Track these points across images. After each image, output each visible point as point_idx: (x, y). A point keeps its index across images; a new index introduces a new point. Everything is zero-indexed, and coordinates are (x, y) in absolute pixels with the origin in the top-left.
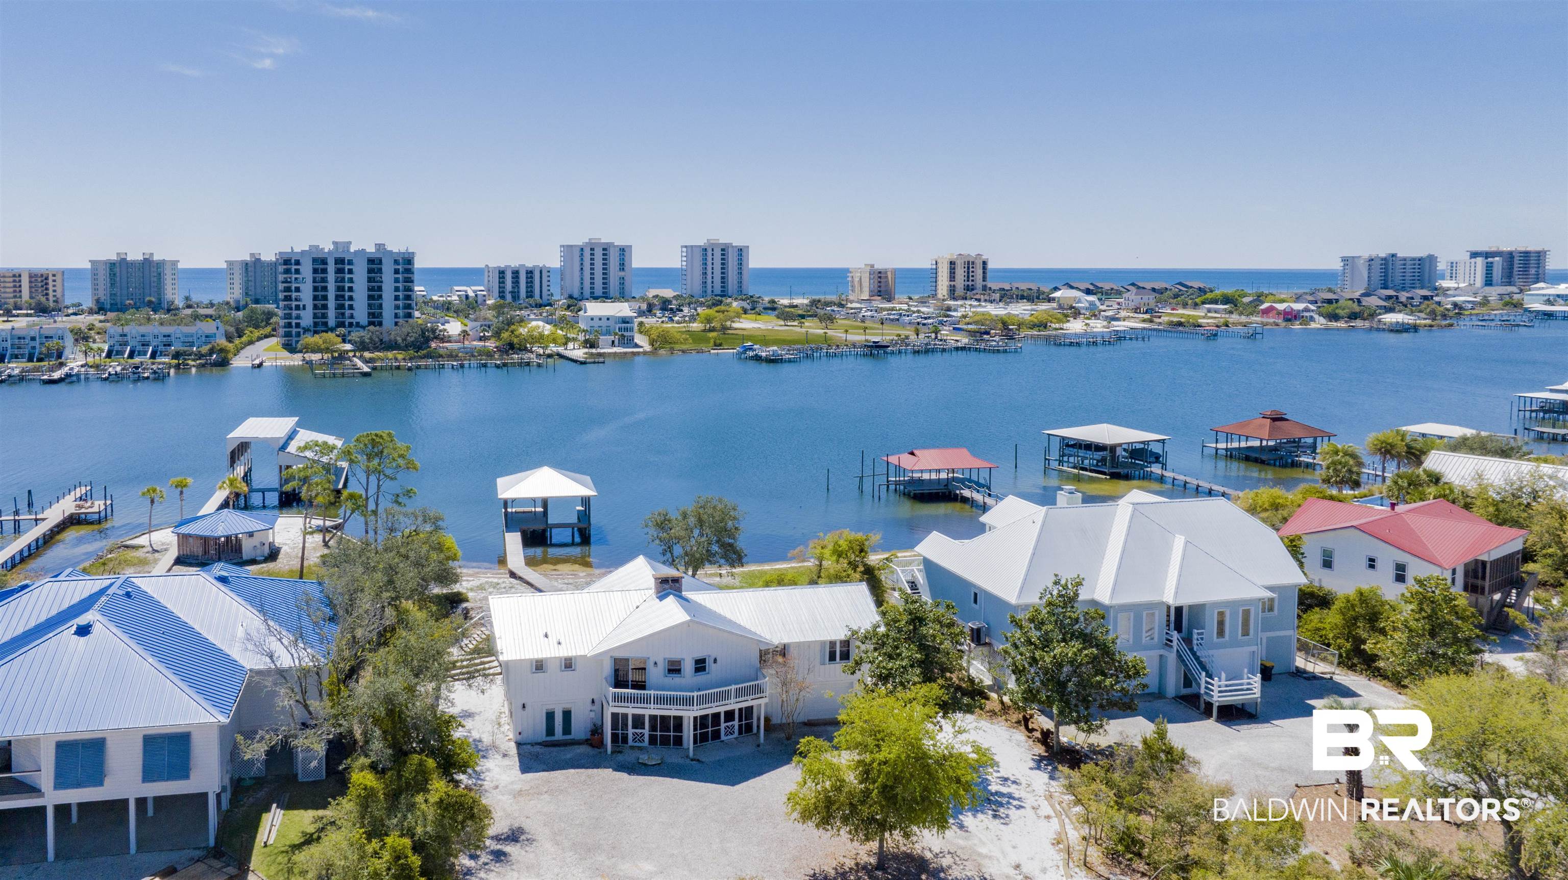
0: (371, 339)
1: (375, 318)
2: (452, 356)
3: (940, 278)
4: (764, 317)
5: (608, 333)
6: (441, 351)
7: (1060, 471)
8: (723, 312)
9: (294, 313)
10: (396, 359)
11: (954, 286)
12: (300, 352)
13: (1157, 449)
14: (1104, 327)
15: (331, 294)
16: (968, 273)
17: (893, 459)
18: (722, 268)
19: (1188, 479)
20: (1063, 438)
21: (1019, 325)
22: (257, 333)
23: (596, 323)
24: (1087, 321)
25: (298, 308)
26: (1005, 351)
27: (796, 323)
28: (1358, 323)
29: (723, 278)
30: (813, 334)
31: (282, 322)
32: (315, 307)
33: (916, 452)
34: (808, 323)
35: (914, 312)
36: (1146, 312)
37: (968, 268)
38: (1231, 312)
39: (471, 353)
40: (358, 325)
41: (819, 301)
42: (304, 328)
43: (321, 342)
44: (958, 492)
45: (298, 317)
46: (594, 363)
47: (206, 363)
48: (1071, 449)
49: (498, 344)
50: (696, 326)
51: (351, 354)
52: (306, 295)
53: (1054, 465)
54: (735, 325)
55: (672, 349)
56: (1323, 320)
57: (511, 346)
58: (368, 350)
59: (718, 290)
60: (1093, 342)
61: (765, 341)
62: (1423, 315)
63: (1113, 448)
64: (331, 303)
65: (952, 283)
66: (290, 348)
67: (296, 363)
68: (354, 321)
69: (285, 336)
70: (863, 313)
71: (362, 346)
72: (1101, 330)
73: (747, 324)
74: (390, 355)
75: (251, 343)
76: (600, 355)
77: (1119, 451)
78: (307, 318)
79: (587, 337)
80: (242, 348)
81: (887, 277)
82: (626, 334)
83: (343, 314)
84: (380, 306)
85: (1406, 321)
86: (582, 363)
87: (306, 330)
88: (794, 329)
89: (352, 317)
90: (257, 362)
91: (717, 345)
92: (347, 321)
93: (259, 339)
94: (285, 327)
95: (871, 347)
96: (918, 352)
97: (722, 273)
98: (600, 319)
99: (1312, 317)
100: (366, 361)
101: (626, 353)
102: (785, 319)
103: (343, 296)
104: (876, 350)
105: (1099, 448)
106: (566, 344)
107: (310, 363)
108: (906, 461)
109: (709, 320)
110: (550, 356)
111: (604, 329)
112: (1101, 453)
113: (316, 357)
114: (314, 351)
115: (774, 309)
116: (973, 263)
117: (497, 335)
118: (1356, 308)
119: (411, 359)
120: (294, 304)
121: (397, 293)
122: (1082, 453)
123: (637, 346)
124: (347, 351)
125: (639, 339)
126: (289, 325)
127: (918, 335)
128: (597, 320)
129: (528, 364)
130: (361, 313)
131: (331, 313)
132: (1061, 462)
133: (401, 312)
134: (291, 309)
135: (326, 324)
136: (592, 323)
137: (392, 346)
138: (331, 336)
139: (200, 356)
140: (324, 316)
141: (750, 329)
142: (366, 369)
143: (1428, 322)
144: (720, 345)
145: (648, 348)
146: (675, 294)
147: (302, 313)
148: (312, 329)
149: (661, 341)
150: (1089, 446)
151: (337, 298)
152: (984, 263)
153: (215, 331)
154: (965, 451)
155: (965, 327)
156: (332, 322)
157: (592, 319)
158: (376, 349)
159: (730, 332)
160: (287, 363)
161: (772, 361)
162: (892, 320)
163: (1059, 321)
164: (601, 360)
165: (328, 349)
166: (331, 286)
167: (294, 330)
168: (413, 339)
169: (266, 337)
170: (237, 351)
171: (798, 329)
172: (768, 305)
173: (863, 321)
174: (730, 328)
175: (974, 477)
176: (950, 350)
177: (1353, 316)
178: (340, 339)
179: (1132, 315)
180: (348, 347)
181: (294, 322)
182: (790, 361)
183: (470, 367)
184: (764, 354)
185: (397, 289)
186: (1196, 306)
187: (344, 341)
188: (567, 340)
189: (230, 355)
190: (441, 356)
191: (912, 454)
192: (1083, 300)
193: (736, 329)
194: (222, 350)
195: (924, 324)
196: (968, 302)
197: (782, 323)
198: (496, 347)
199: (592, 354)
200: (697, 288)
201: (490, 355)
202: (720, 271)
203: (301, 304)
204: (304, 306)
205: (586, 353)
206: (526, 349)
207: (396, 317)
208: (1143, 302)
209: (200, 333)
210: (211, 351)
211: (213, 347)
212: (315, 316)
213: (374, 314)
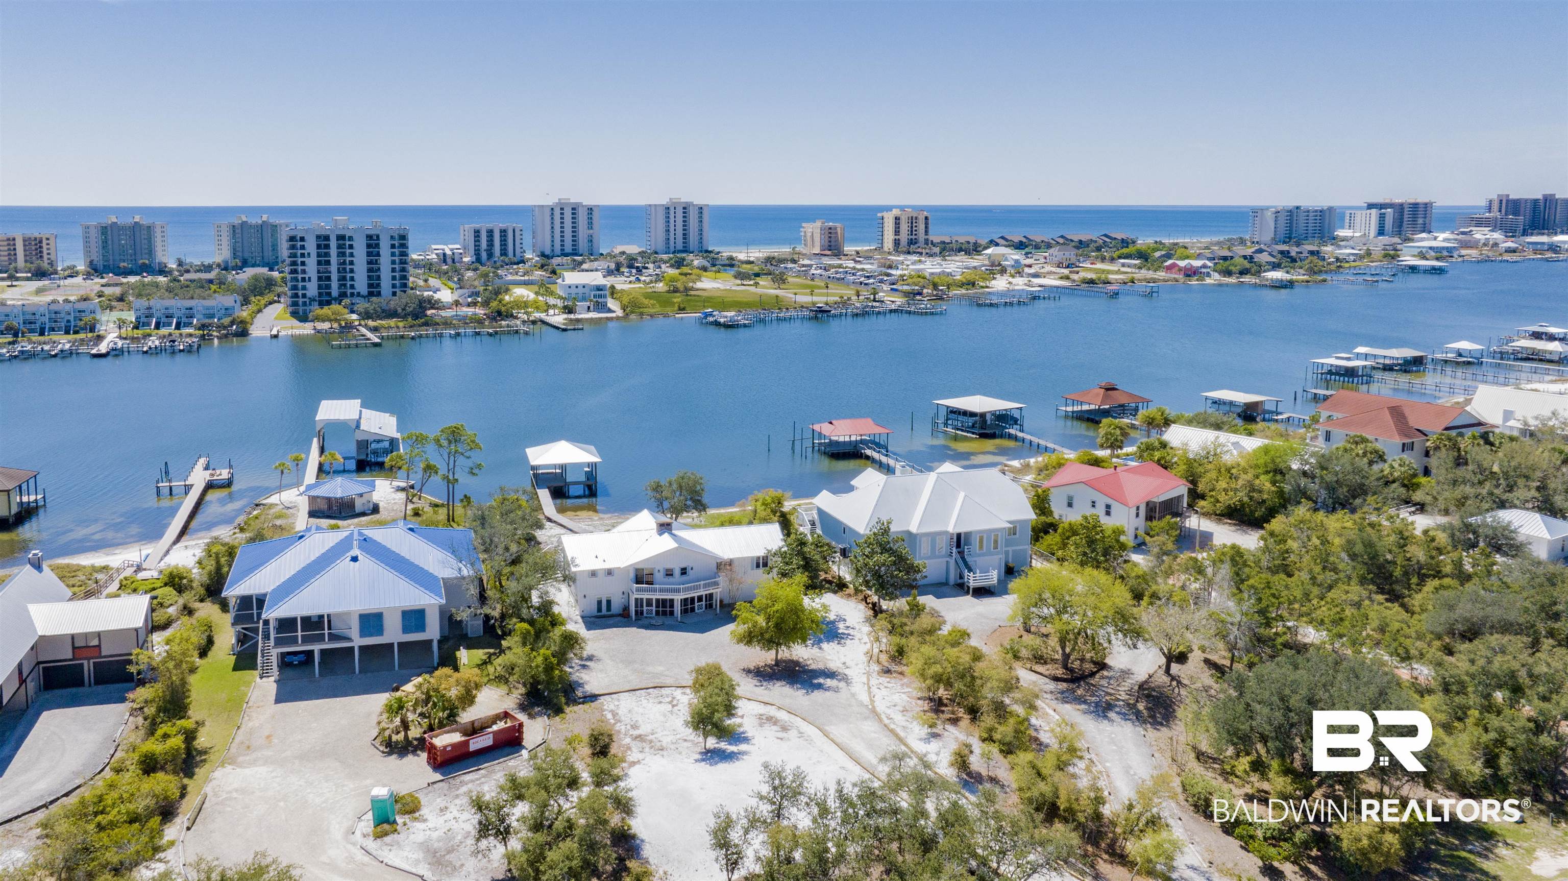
0: (373, 308)
1: (374, 290)
2: (447, 323)
3: (886, 233)
4: (723, 275)
5: (584, 299)
6: (437, 319)
7: (945, 433)
8: (686, 274)
9: (300, 284)
10: (398, 327)
11: (899, 240)
12: (312, 321)
13: (1016, 414)
15: (334, 267)
16: (912, 227)
17: (816, 428)
18: (684, 226)
21: (949, 284)
22: (264, 301)
23: (573, 291)
24: (1011, 279)
25: (303, 280)
26: (932, 314)
27: (752, 282)
28: (1246, 279)
29: (684, 234)
30: (766, 295)
31: (289, 293)
32: (320, 279)
33: (833, 422)
34: (762, 282)
35: (859, 270)
36: (1068, 267)
37: (912, 219)
38: (1140, 268)
39: (465, 321)
40: (359, 294)
41: (772, 258)
42: (311, 299)
43: (328, 312)
44: (863, 451)
45: (304, 288)
46: (574, 328)
47: (228, 334)
48: (953, 415)
49: (487, 312)
50: (661, 287)
51: (358, 324)
52: (311, 268)
53: (941, 427)
54: (697, 285)
55: (642, 314)
56: (1216, 276)
57: (499, 313)
58: (372, 319)
59: (680, 246)
61: (724, 305)
62: (1302, 271)
63: (983, 415)
64: (334, 276)
65: (897, 237)
66: (299, 317)
67: (309, 332)
68: (355, 291)
69: (294, 306)
70: (813, 271)
71: (366, 315)
73: (707, 284)
74: (392, 323)
75: (260, 310)
76: (578, 317)
77: (989, 416)
78: (312, 289)
79: (566, 303)
80: (254, 317)
82: (600, 300)
83: (345, 285)
84: (379, 278)
85: (1284, 278)
87: (313, 301)
88: (751, 289)
89: (352, 287)
90: (274, 331)
91: (681, 308)
92: (350, 292)
93: (268, 305)
94: (292, 298)
95: (816, 311)
96: (857, 315)
97: (684, 230)
98: (577, 287)
99: (1208, 273)
100: (375, 330)
101: (601, 315)
102: (741, 278)
103: (345, 269)
104: (820, 314)
106: (547, 311)
107: (321, 331)
108: (826, 429)
109: (673, 282)
110: (535, 322)
111: (580, 296)
113: (326, 326)
114: (323, 321)
115: (731, 266)
116: (916, 218)
117: (486, 304)
118: (1247, 265)
119: (412, 328)
120: (300, 276)
124: (353, 321)
125: (612, 304)
126: (296, 296)
127: (858, 296)
128: (573, 288)
130: (361, 283)
131: (335, 284)
132: (945, 425)
133: (397, 282)
134: (298, 281)
135: (329, 294)
136: (569, 291)
137: (392, 314)
138: (335, 307)
139: (220, 327)
140: (328, 287)
141: (710, 290)
142: (377, 340)
143: (1306, 277)
144: (684, 308)
145: (620, 310)
146: (640, 251)
147: (307, 284)
148: (319, 300)
149: (632, 307)
150: (965, 413)
151: (340, 270)
153: (233, 304)
155: (900, 288)
156: (336, 293)
157: (569, 287)
158: (378, 317)
159: (692, 293)
160: (301, 332)
161: (729, 326)
162: (838, 279)
163: (984, 279)
164: (580, 325)
165: (335, 318)
166: (334, 260)
167: (301, 301)
168: (411, 309)
169: (275, 303)
170: (252, 320)
171: (754, 290)
172: (727, 262)
173: (812, 280)
174: (692, 289)
176: (885, 313)
177: (1243, 273)
178: (346, 311)
179: (1054, 269)
180: (354, 316)
181: (300, 292)
182: (745, 326)
183: (466, 335)
184: (723, 320)
185: (393, 262)
186: (1112, 260)
187: (352, 312)
188: (549, 307)
189: (247, 326)
190: (438, 324)
192: (1009, 258)
193: (697, 290)
194: (241, 322)
195: (866, 284)
196: (910, 258)
197: (739, 282)
198: (485, 314)
199: (571, 320)
200: (661, 245)
201: (481, 322)
202: (682, 231)
203: (306, 276)
204: (310, 278)
205: (566, 316)
206: (512, 316)
207: (394, 286)
208: (1065, 257)
209: (220, 306)
210: (232, 323)
211: (234, 319)
212: (320, 287)
213: (372, 284)
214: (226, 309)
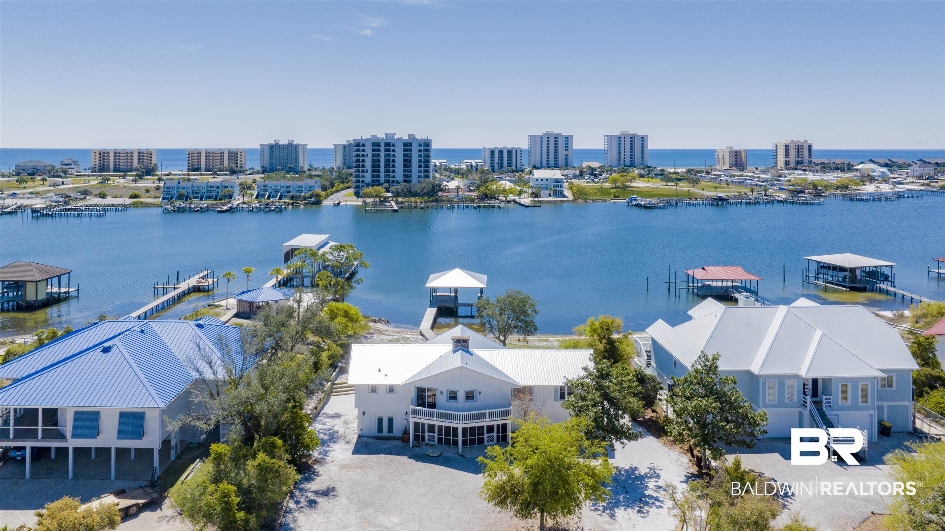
0: (402, 190)
1: (407, 179)
2: (450, 201)
3: (778, 156)
4: (655, 180)
5: (547, 188)
6: (444, 198)
7: (816, 284)
8: (624, 176)
9: (361, 174)
10: (417, 202)
11: (789, 161)
12: (362, 197)
13: (887, 272)
14: (891, 189)
15: (382, 164)
16: (798, 152)
17: (690, 272)
18: (631, 149)
19: (905, 293)
20: (818, 262)
21: (826, 187)
22: (342, 186)
23: (540, 182)
24: (878, 185)
25: (363, 171)
27: (673, 184)
29: (631, 155)
30: (682, 191)
31: (354, 180)
32: (373, 171)
33: (706, 268)
34: (681, 184)
35: (756, 178)
36: (926, 179)
37: (798, 149)
39: (462, 200)
40: (396, 182)
41: (693, 170)
42: (366, 183)
43: (373, 192)
44: (733, 295)
45: (363, 177)
46: (534, 206)
47: (309, 203)
48: (823, 269)
49: (477, 194)
50: (607, 185)
51: (391, 199)
52: (368, 163)
53: (812, 280)
54: (633, 185)
55: (586, 199)
57: (486, 196)
58: (400, 196)
59: (627, 162)
60: (877, 198)
63: (853, 270)
64: (382, 169)
65: (787, 158)
66: (357, 194)
67: (359, 203)
68: (395, 180)
69: (356, 188)
70: (721, 178)
71: (397, 194)
72: (888, 191)
73: (641, 184)
74: (413, 199)
75: (337, 191)
76: (540, 202)
77: (858, 272)
78: (368, 177)
79: (534, 191)
80: (331, 195)
81: (741, 155)
82: (557, 189)
83: (389, 175)
84: (410, 172)
86: (527, 206)
87: (368, 185)
88: (671, 187)
89: (394, 177)
90: (336, 202)
91: (616, 197)
92: (391, 179)
93: (343, 189)
94: (356, 182)
95: (717, 199)
97: (631, 152)
98: (542, 180)
101: (556, 201)
102: (666, 182)
103: (389, 165)
104: (719, 201)
105: (842, 269)
106: (520, 195)
107: (365, 203)
108: (699, 274)
109: (615, 181)
110: (509, 202)
111: (544, 186)
112: (844, 273)
113: (369, 200)
114: (369, 197)
115: (662, 175)
116: (802, 146)
117: (478, 188)
119: (425, 202)
120: (361, 169)
121: (420, 164)
122: (830, 272)
123: (565, 196)
124: (389, 197)
125: (566, 192)
126: (358, 181)
127: (753, 192)
128: (540, 180)
129: (493, 207)
130: (399, 174)
131: (382, 174)
132: (817, 278)
133: (422, 174)
134: (359, 172)
135: (379, 181)
136: (537, 182)
137: (415, 195)
138: (379, 188)
139: (306, 198)
140: (378, 176)
141: (643, 187)
142: (397, 208)
144: (618, 197)
145: (571, 198)
146: (600, 165)
147: (365, 174)
148: (371, 184)
149: (580, 194)
150: (835, 268)
151: (386, 166)
152: (810, 146)
153: (314, 184)
154: (740, 269)
155: (787, 188)
156: (382, 180)
157: (537, 180)
158: (406, 196)
159: (629, 189)
160: (353, 203)
161: (648, 207)
162: (739, 183)
163: (856, 184)
164: (539, 205)
165: (377, 195)
166: (382, 159)
167: (361, 184)
168: (427, 190)
169: (348, 188)
170: (327, 196)
171: (674, 188)
172: (659, 172)
173: (720, 183)
174: (629, 187)
175: (748, 286)
178: (384, 190)
179: (916, 181)
180: (389, 194)
181: (361, 179)
182: (660, 207)
183: (458, 208)
184: (643, 203)
185: (420, 161)
187: (389, 192)
188: (520, 193)
189: (322, 198)
190: (444, 201)
191: (703, 269)
192: (876, 171)
193: (633, 187)
194: (317, 195)
195: (760, 186)
196: (796, 172)
197: (665, 183)
198: (476, 196)
199: (535, 201)
200: (614, 162)
201: (472, 200)
202: (629, 151)
203: (365, 169)
204: (367, 170)
205: (531, 201)
206: (495, 198)
207: (419, 177)
208: (924, 172)
209: (306, 185)
210: (311, 196)
211: (313, 193)
212: (373, 176)
213: (406, 175)
214: (310, 187)
